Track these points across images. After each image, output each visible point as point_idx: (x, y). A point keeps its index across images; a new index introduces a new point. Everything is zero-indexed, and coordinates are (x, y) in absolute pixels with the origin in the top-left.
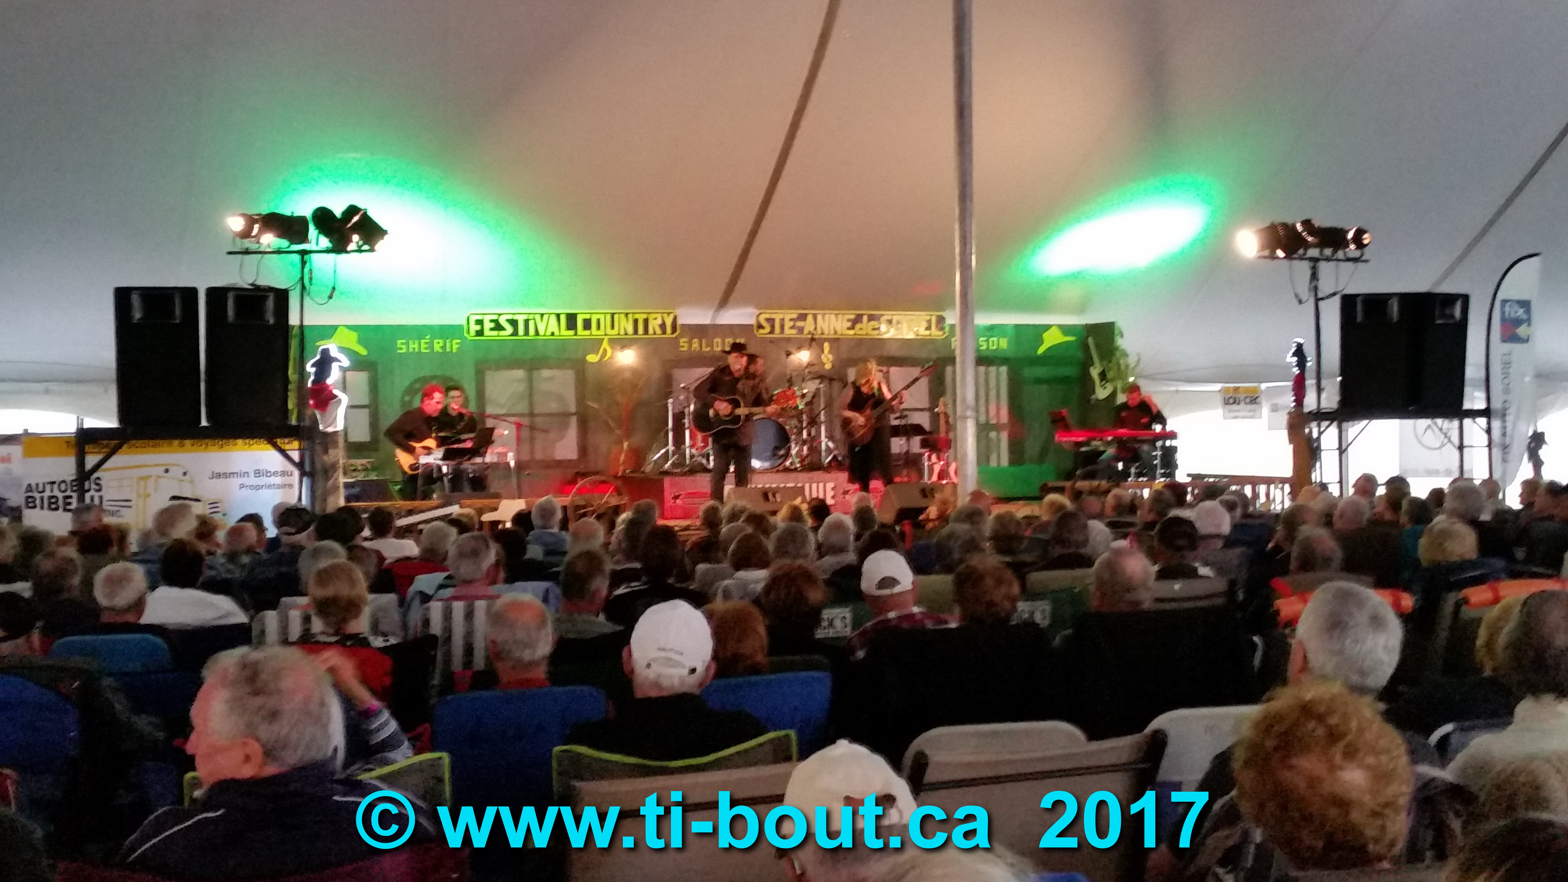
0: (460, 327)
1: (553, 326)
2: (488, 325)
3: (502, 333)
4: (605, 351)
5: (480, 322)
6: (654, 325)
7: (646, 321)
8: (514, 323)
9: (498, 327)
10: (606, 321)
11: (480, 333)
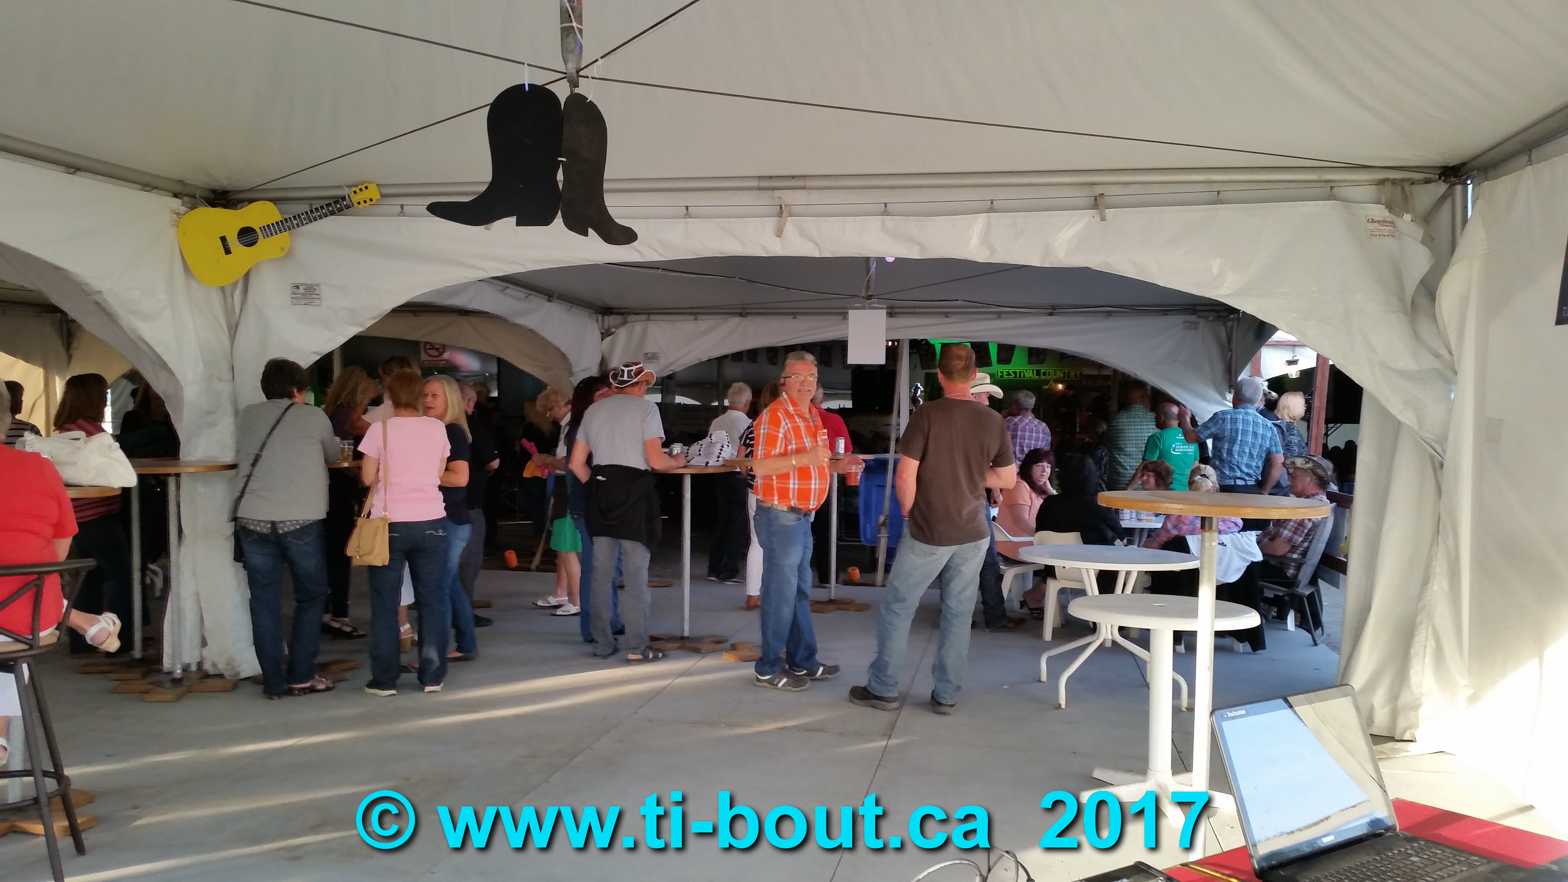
0: (995, 374)
1: (1031, 374)
2: (1005, 373)
3: (1011, 377)
4: (1051, 385)
5: (1002, 372)
6: (1072, 374)
7: (1069, 373)
8: (1015, 373)
9: (1009, 374)
10: (1052, 373)
11: (1002, 376)
